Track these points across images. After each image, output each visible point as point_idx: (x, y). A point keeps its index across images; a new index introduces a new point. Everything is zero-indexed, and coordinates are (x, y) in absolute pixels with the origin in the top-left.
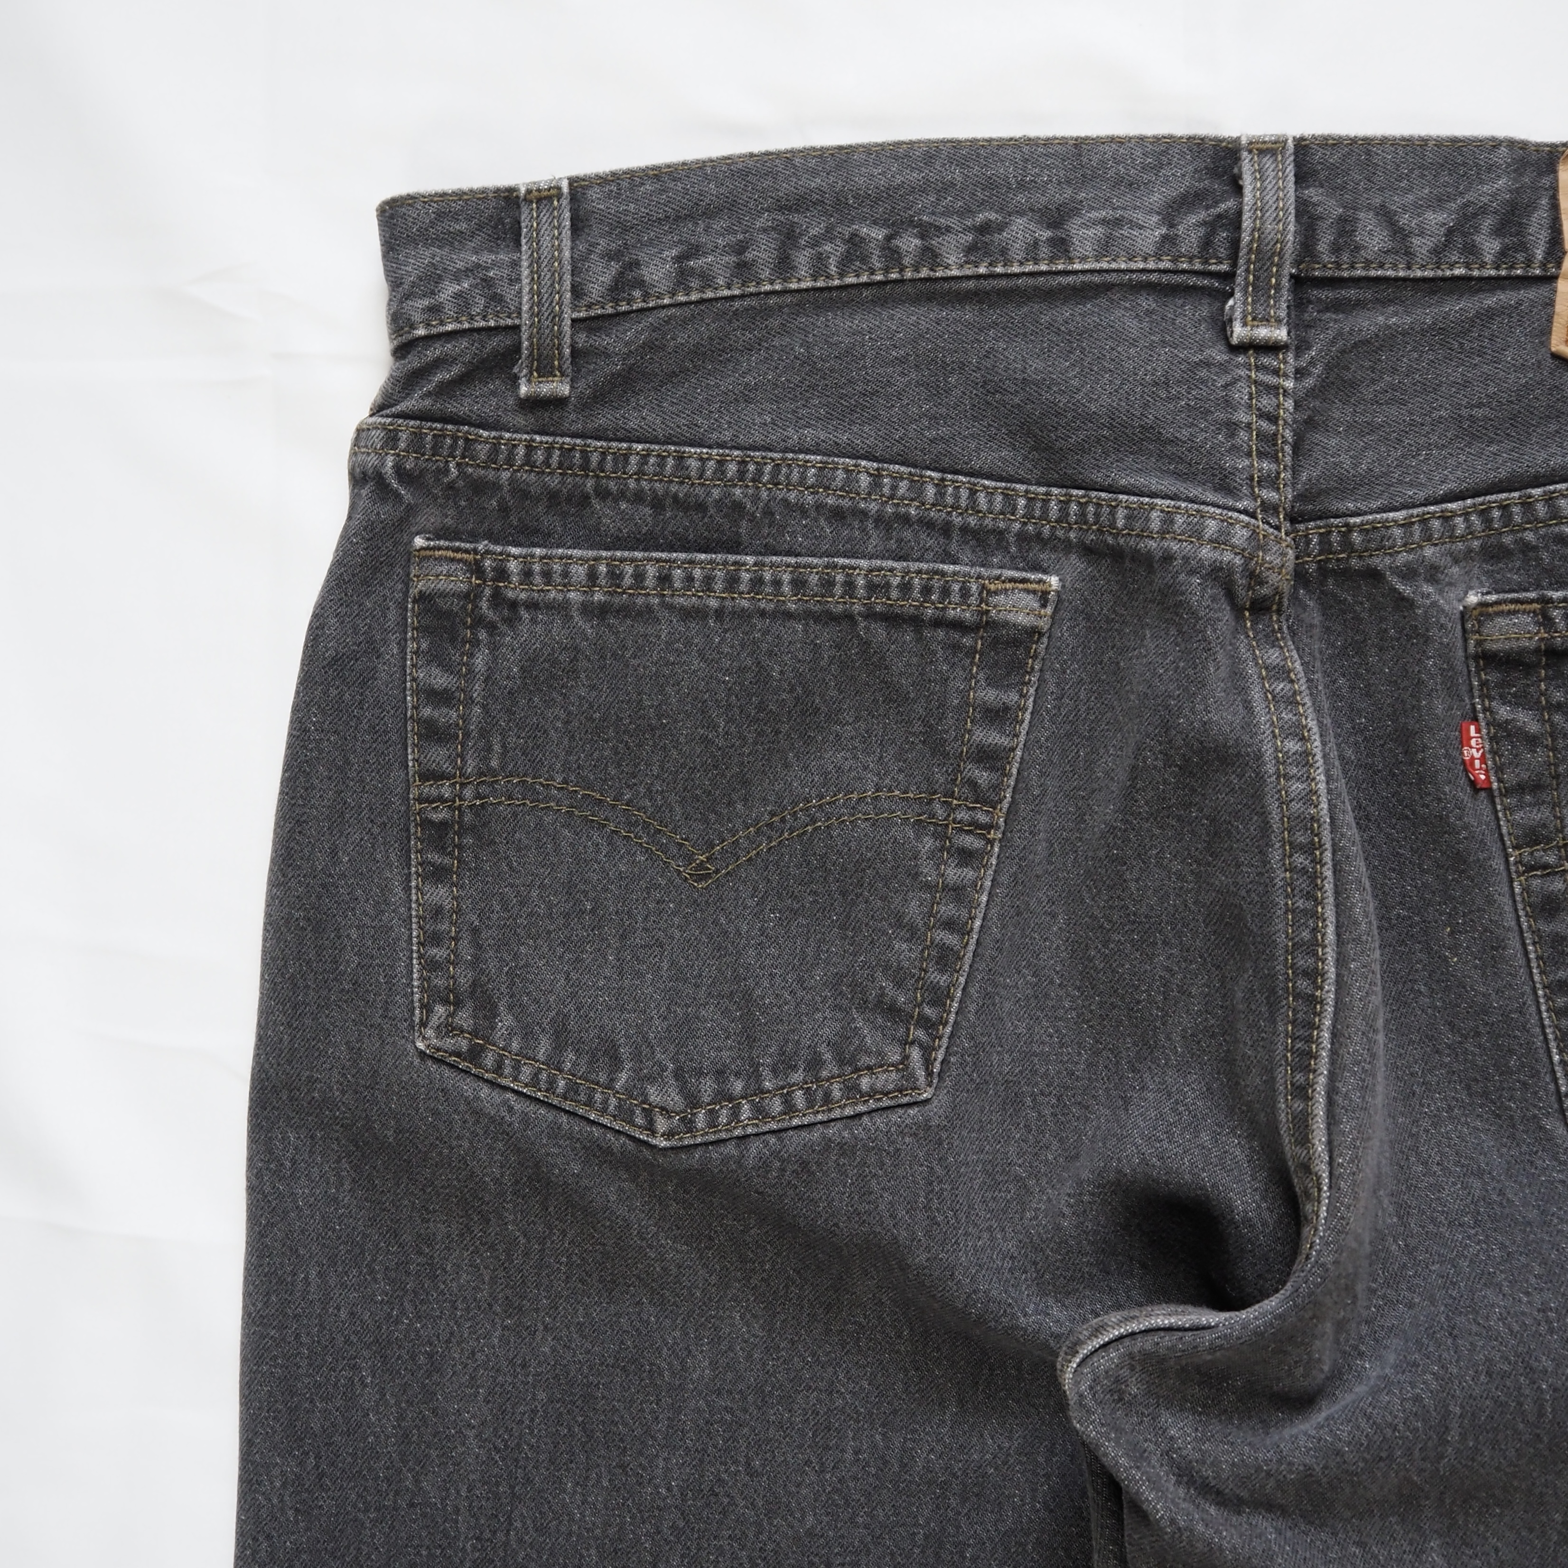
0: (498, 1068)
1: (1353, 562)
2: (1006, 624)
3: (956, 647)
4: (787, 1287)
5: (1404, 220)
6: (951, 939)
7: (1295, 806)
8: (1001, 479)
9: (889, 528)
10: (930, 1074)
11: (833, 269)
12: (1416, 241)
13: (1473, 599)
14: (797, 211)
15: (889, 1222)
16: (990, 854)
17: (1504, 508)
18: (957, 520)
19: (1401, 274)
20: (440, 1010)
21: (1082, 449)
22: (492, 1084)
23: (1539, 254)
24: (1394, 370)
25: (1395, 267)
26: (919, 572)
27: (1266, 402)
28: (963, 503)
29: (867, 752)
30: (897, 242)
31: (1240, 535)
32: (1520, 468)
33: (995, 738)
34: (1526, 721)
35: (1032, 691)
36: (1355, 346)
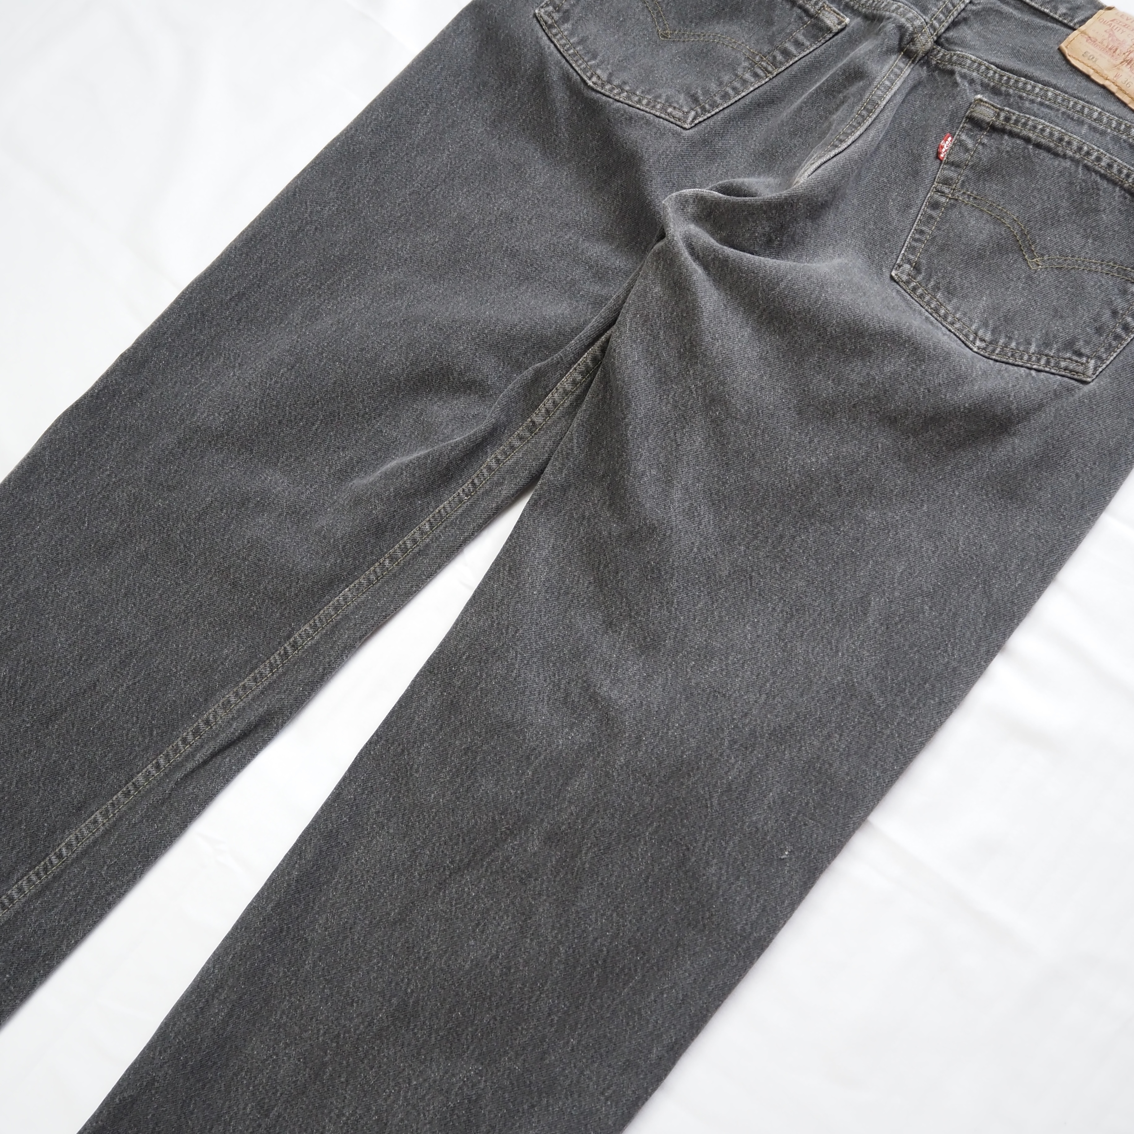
0: (555, 35)
1: (949, 66)
2: (822, 21)
3: (801, 18)
4: (590, 173)
6: (731, 92)
7: (875, 97)
10: (692, 121)
13: (979, 96)
15: (644, 150)
16: (764, 79)
17: (1009, 78)
20: (551, 8)
22: (550, 39)
23: (1076, 21)
24: (1005, 27)
29: (747, 33)
31: (917, 23)
32: (1022, 71)
33: (792, 49)
34: (970, 143)
35: (815, 46)
36: (997, 11)
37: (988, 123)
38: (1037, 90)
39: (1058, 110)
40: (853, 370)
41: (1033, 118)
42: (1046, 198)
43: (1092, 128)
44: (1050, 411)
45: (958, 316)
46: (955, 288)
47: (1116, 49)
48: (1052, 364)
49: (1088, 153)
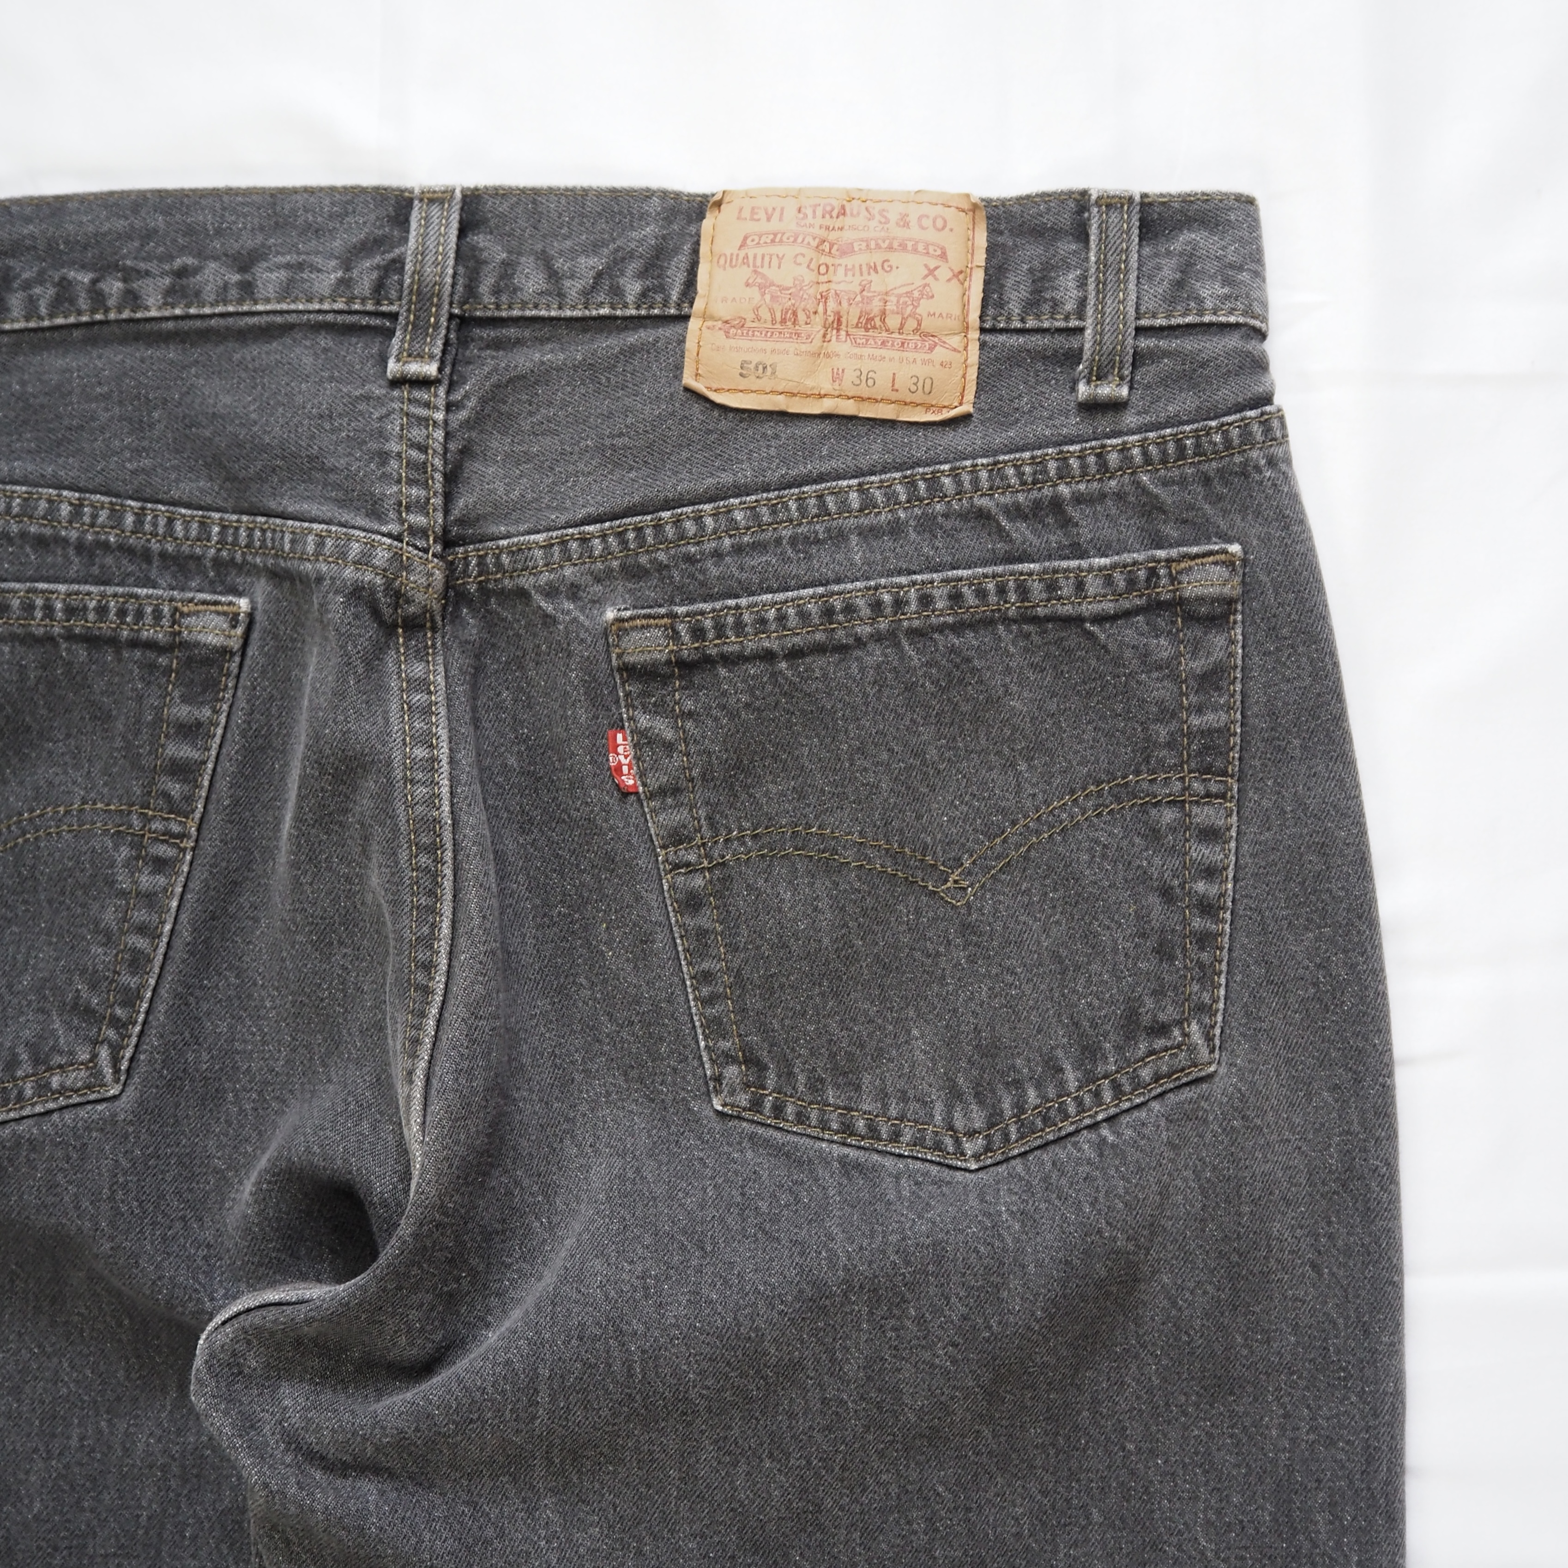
1: (506, 581)
2: (197, 644)
3: (152, 667)
5: (559, 264)
6: (141, 943)
7: (419, 809)
8: (200, 508)
9: (92, 556)
10: (117, 1071)
11: (43, 311)
12: (567, 283)
13: (610, 614)
14: (14, 256)
15: (72, 1213)
16: (182, 861)
17: (639, 530)
18: (155, 546)
19: (553, 313)
21: (260, 477)
23: (675, 296)
24: (550, 404)
25: (548, 307)
26: (115, 595)
27: (417, 434)
28: (161, 531)
29: (77, 767)
30: (102, 285)
31: (381, 557)
32: (651, 493)
33: (186, 752)
34: (663, 728)
35: (225, 707)
36: (511, 381)
37: (668, 662)
38: (709, 522)
39: (778, 541)
40: (791, 1415)
41: (744, 601)
42: (885, 756)
43: (869, 533)
44: (1185, 1180)
45: (893, 1112)
46: (850, 1057)
47: (795, 313)
48: (1127, 1088)
49: (899, 604)
